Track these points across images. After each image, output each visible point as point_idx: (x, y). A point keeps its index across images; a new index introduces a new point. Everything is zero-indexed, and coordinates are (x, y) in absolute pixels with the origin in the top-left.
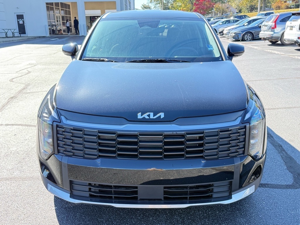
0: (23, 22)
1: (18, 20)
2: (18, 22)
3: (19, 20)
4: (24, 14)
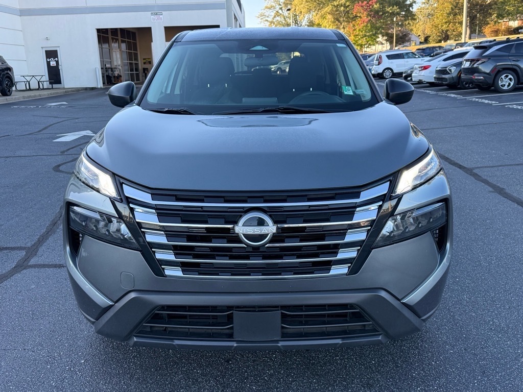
0: (57, 62)
1: (48, 60)
2: (48, 63)
4: (58, 49)
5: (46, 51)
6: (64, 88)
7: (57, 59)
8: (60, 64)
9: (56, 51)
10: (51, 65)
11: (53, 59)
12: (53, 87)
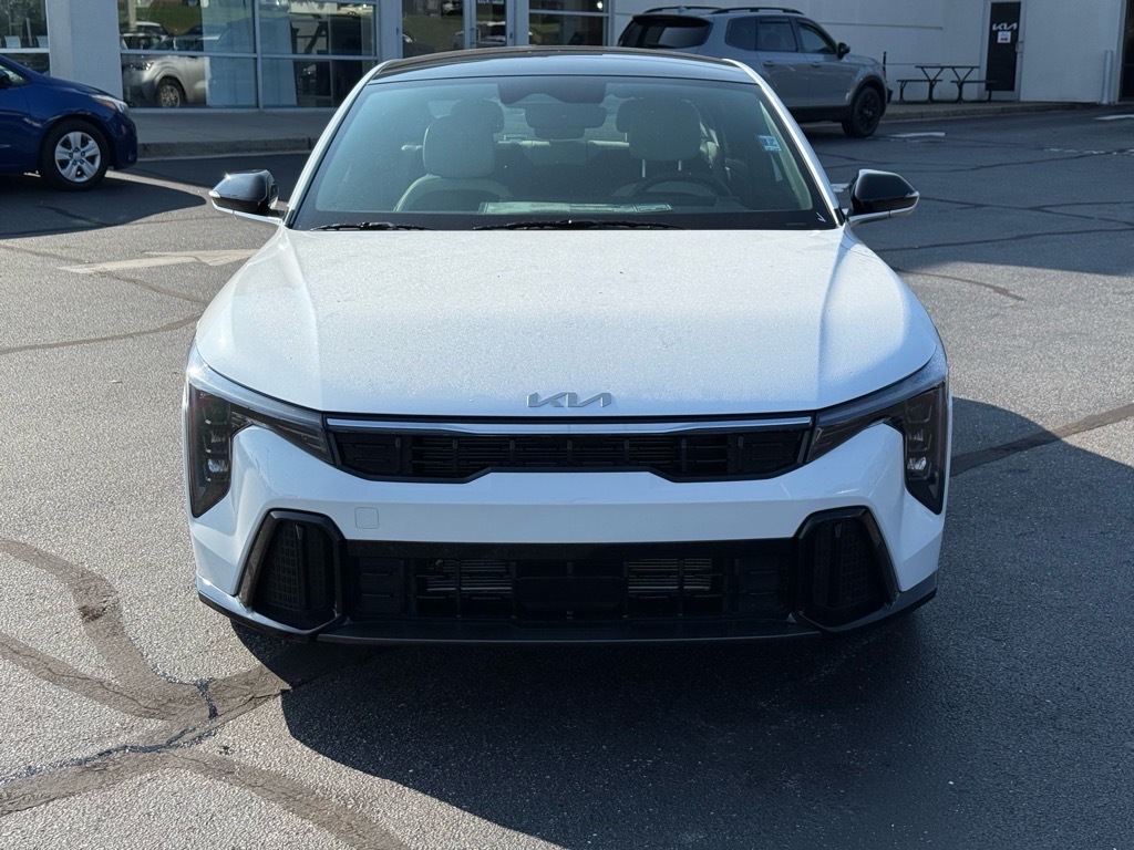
0: (1015, 33)
1: (994, 28)
2: (993, 35)
3: (1000, 27)
5: (993, 5)
6: (1018, 102)
7: (1015, 25)
8: (1020, 39)
9: (1019, 5)
10: (999, 41)
11: (1005, 25)
12: (992, 98)
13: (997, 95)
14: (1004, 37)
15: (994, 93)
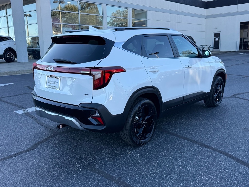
1: (215, 38)
4: (220, 33)
5: (214, 34)
6: (220, 51)
7: (219, 37)
8: (220, 40)
9: (219, 34)
10: (216, 40)
11: (217, 37)
12: (215, 51)
13: (215, 50)
14: (217, 39)
15: (215, 49)
